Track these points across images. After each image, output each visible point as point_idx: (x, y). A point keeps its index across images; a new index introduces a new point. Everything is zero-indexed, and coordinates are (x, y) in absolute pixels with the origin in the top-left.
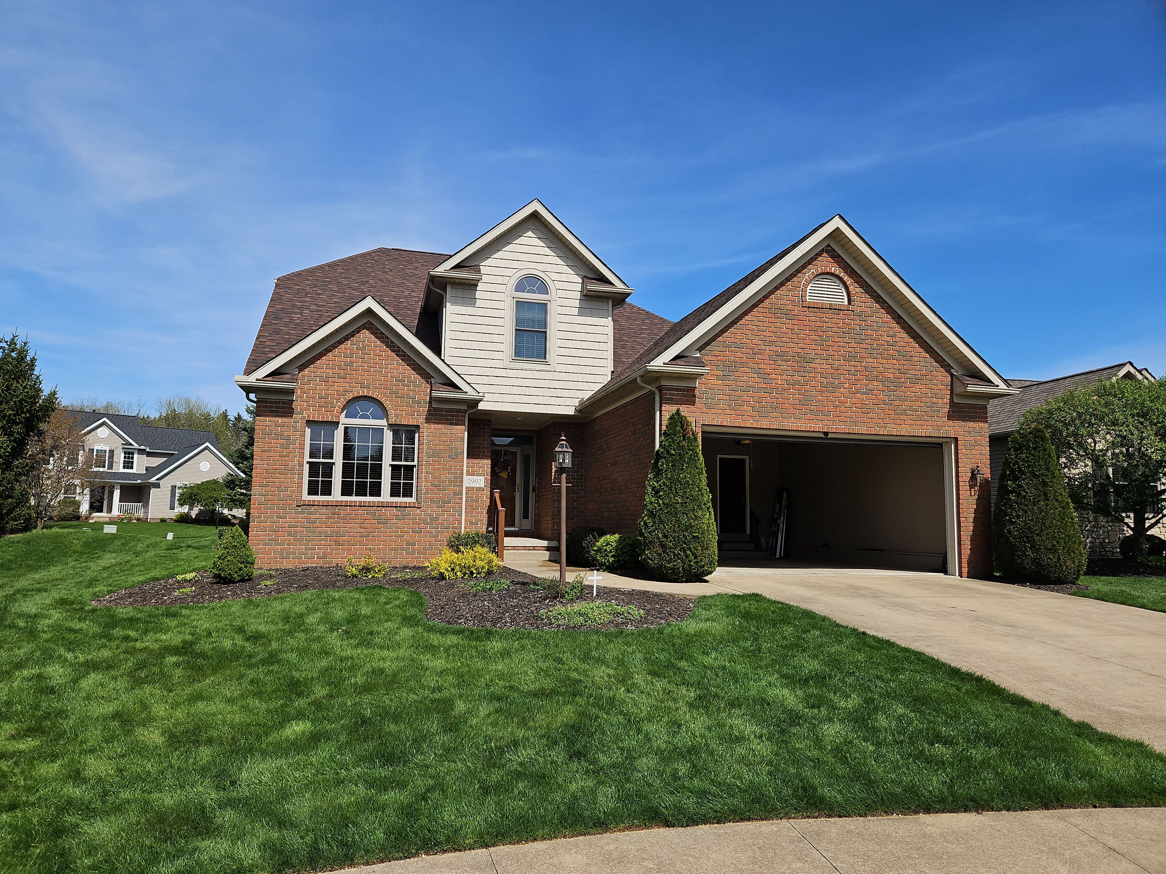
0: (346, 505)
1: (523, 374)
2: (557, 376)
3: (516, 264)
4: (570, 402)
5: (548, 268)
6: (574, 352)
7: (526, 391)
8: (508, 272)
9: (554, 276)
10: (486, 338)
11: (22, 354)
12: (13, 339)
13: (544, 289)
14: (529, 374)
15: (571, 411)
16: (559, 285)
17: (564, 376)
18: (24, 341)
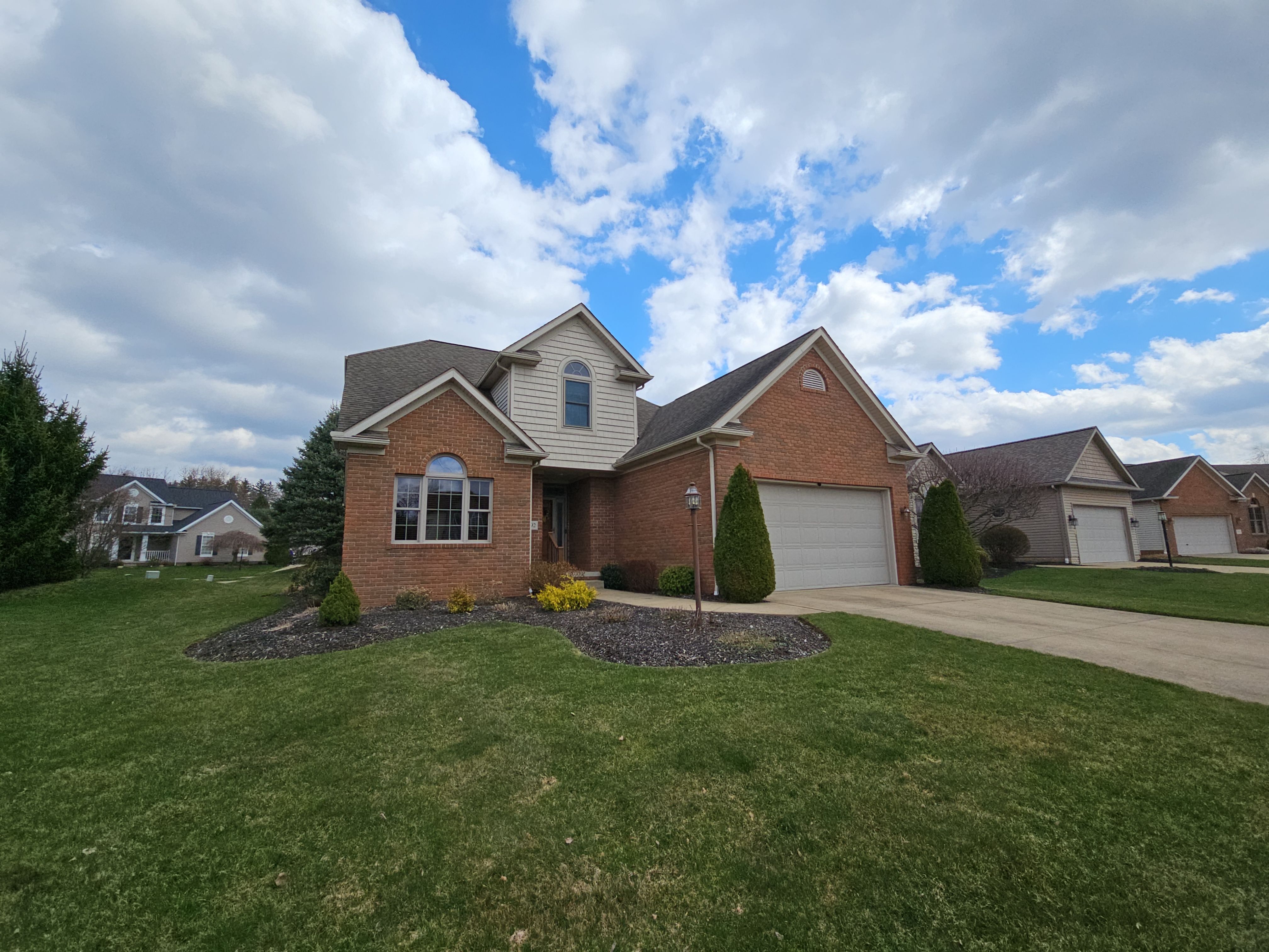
0: (432, 547)
1: (572, 438)
2: (598, 440)
3: (564, 352)
4: (607, 460)
5: (589, 356)
6: (610, 422)
7: (574, 451)
8: (560, 358)
9: (593, 363)
10: (543, 408)
11: (72, 419)
12: (63, 406)
13: (586, 372)
14: (577, 438)
15: (608, 468)
16: (597, 370)
17: (603, 441)
18: (75, 406)
